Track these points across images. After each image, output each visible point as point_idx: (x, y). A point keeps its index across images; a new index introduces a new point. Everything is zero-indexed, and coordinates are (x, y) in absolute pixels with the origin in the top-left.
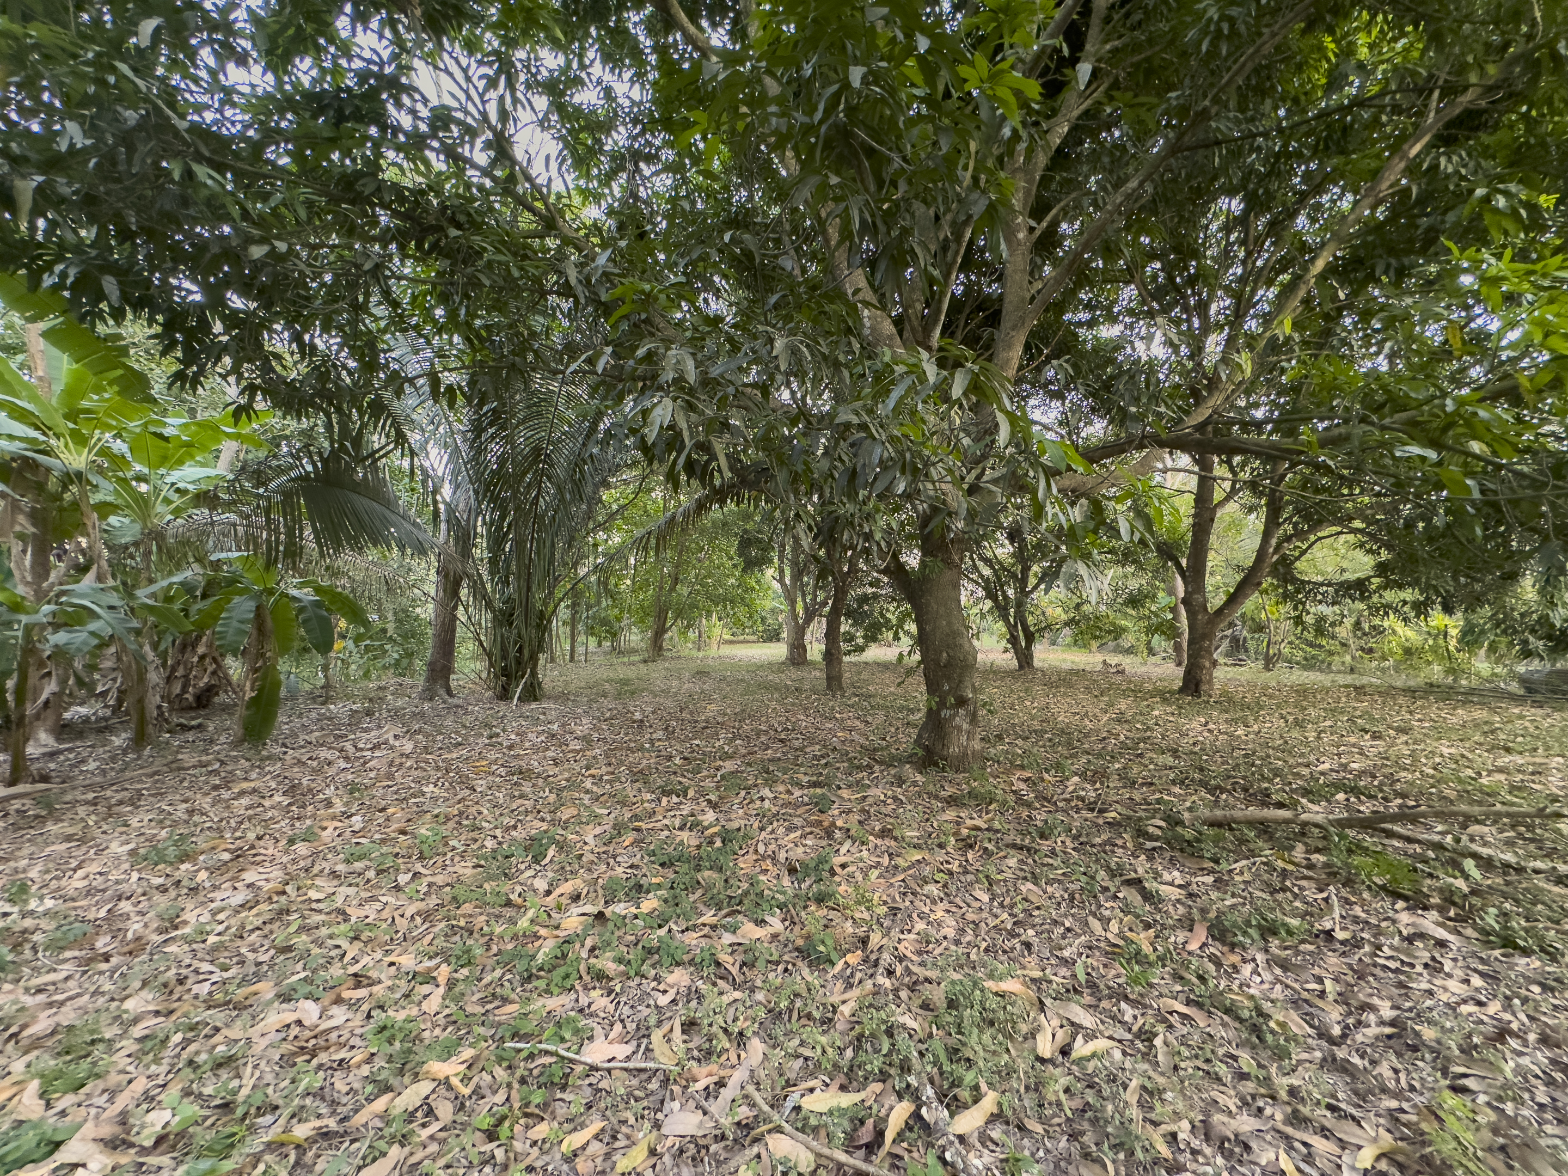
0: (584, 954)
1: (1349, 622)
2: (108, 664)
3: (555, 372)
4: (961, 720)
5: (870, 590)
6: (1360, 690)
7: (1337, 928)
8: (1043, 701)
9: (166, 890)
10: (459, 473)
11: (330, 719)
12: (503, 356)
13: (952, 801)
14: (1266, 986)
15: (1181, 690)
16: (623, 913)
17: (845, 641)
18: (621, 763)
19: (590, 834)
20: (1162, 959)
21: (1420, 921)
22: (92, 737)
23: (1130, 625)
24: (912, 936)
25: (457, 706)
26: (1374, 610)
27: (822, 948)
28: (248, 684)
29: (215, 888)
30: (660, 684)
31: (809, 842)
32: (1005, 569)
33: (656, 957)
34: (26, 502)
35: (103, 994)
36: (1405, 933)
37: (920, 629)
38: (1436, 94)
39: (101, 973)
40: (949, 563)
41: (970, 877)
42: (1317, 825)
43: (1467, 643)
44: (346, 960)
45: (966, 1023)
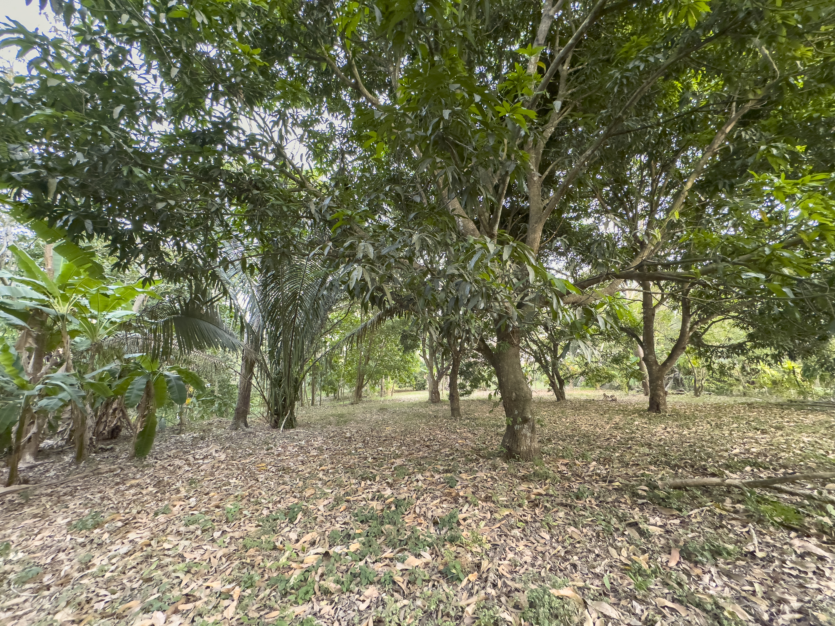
0: (317, 579)
1: (738, 367)
2: (67, 416)
3: (304, 255)
4: (526, 431)
5: (472, 360)
6: (750, 405)
7: (757, 550)
8: (572, 419)
9: (85, 546)
10: (255, 307)
11: (181, 442)
12: (278, 248)
13: (525, 479)
14: (719, 589)
15: (649, 409)
16: (339, 552)
17: (460, 388)
18: (339, 462)
19: (321, 504)
20: (654, 572)
21: (806, 544)
22: (54, 457)
23: (617, 374)
24: (506, 562)
25: (250, 433)
26: (751, 360)
27: (454, 571)
28: (139, 424)
29: (112, 543)
30: (360, 416)
31: (444, 506)
32: (544, 346)
33: (359, 579)
34: (35, 332)
35: (44, 610)
36: (799, 552)
37: (499, 380)
38: (734, 104)
39: (44, 597)
40: (512, 344)
41: (538, 524)
42: (736, 487)
43: (807, 376)
44: (182, 585)
45: (541, 617)
